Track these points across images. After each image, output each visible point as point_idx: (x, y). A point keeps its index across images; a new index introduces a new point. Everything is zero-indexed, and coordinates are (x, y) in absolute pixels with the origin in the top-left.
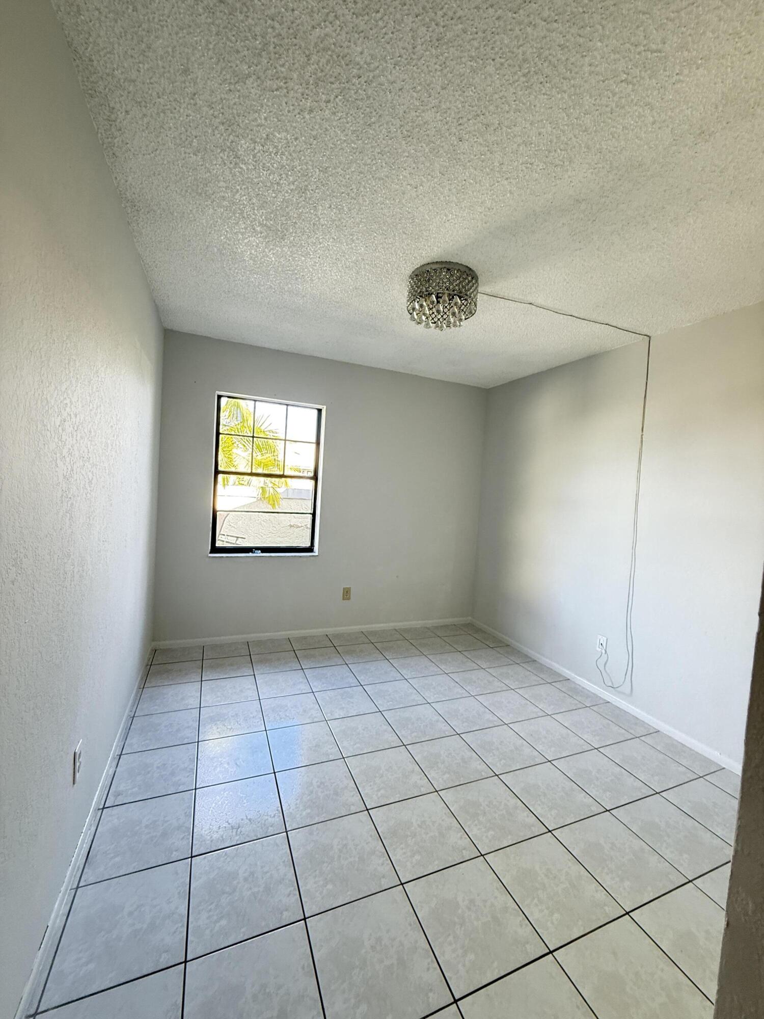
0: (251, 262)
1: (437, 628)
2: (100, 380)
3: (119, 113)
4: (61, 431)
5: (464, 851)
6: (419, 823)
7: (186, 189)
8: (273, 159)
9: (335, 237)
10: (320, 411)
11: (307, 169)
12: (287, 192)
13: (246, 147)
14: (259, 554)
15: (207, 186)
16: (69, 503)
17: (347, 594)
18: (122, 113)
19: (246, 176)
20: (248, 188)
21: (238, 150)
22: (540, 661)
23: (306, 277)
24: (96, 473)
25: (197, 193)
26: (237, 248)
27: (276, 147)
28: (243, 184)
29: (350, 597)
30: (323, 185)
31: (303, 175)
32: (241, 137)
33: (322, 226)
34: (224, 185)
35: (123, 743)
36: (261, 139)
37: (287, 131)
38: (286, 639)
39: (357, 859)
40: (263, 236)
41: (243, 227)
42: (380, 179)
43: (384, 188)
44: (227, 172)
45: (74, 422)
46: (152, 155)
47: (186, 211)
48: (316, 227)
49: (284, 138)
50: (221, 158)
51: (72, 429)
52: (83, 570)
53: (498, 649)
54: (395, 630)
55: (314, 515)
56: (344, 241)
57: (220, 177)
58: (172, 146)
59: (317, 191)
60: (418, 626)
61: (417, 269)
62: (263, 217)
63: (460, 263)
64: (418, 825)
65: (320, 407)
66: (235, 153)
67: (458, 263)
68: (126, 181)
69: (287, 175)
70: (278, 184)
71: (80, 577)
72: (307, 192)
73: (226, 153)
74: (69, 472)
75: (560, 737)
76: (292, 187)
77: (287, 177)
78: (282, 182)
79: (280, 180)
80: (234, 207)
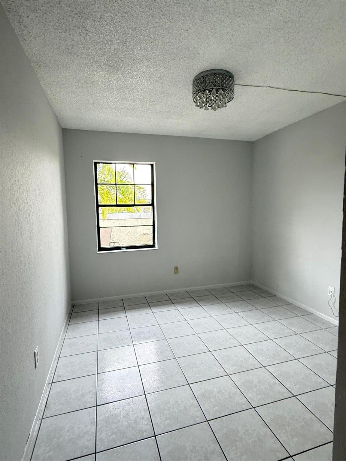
0: (103, 85)
1: (231, 287)
2: (29, 161)
3: (24, 18)
4: (11, 189)
5: (243, 406)
6: (218, 390)
7: (62, 51)
8: (106, 28)
9: (147, 65)
10: (152, 165)
11: (125, 30)
12: (116, 45)
13: (90, 24)
14: (124, 250)
15: (73, 48)
16: (19, 226)
17: (176, 270)
18: (25, 17)
19: (93, 40)
20: (94, 46)
21: (86, 26)
22: (294, 304)
23: (134, 89)
24: (32, 210)
25: (69, 53)
26: (94, 79)
27: (106, 21)
28: (92, 44)
29: (178, 271)
30: (135, 38)
31: (123, 34)
32: (87, 19)
33: (138, 60)
34: (82, 46)
35: (60, 352)
36: (98, 18)
37: (111, 12)
38: (143, 297)
39: (183, 409)
40: (107, 70)
41: (95, 67)
42: (166, 29)
43: (169, 34)
44: (83, 39)
45: (18, 185)
46: (43, 36)
47: (64, 63)
48: (135, 61)
49: (109, 16)
50: (79, 32)
51: (17, 188)
52: (30, 261)
53: (268, 298)
54: (206, 289)
55: (154, 226)
56: (152, 66)
57: (79, 42)
58: (52, 30)
59: (132, 41)
60: (220, 287)
61: (197, 76)
62: (105, 60)
63: (221, 69)
64: (217, 392)
65: (152, 163)
66: (85, 28)
67: (220, 69)
68: (32, 52)
69: (114, 35)
70: (111, 41)
71: (29, 264)
72: (127, 42)
73: (80, 29)
74: (18, 210)
75: (304, 346)
76: (118, 41)
77: (115, 36)
78: (112, 39)
79: (111, 38)
80: (89, 57)
